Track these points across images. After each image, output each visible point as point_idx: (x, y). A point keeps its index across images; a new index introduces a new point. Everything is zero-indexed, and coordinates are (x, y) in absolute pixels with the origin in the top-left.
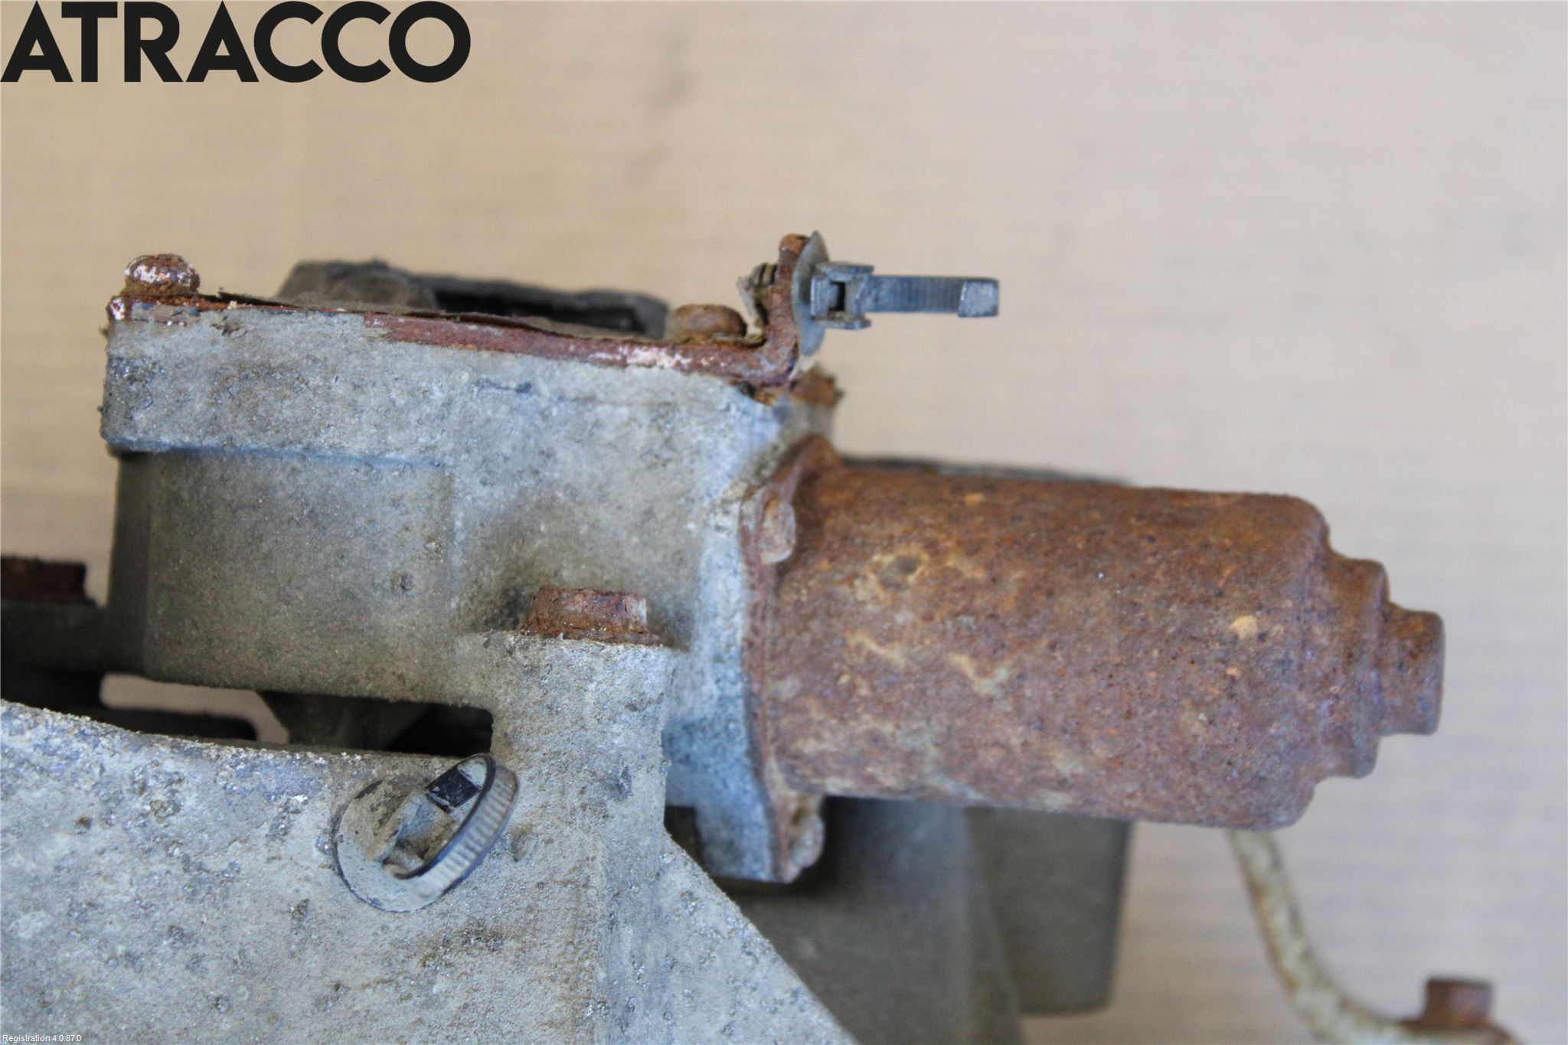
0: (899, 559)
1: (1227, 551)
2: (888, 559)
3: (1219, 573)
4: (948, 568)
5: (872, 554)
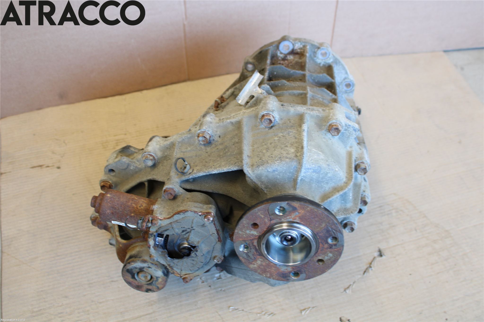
1: (108, 203)
4: (136, 205)
5: (143, 208)
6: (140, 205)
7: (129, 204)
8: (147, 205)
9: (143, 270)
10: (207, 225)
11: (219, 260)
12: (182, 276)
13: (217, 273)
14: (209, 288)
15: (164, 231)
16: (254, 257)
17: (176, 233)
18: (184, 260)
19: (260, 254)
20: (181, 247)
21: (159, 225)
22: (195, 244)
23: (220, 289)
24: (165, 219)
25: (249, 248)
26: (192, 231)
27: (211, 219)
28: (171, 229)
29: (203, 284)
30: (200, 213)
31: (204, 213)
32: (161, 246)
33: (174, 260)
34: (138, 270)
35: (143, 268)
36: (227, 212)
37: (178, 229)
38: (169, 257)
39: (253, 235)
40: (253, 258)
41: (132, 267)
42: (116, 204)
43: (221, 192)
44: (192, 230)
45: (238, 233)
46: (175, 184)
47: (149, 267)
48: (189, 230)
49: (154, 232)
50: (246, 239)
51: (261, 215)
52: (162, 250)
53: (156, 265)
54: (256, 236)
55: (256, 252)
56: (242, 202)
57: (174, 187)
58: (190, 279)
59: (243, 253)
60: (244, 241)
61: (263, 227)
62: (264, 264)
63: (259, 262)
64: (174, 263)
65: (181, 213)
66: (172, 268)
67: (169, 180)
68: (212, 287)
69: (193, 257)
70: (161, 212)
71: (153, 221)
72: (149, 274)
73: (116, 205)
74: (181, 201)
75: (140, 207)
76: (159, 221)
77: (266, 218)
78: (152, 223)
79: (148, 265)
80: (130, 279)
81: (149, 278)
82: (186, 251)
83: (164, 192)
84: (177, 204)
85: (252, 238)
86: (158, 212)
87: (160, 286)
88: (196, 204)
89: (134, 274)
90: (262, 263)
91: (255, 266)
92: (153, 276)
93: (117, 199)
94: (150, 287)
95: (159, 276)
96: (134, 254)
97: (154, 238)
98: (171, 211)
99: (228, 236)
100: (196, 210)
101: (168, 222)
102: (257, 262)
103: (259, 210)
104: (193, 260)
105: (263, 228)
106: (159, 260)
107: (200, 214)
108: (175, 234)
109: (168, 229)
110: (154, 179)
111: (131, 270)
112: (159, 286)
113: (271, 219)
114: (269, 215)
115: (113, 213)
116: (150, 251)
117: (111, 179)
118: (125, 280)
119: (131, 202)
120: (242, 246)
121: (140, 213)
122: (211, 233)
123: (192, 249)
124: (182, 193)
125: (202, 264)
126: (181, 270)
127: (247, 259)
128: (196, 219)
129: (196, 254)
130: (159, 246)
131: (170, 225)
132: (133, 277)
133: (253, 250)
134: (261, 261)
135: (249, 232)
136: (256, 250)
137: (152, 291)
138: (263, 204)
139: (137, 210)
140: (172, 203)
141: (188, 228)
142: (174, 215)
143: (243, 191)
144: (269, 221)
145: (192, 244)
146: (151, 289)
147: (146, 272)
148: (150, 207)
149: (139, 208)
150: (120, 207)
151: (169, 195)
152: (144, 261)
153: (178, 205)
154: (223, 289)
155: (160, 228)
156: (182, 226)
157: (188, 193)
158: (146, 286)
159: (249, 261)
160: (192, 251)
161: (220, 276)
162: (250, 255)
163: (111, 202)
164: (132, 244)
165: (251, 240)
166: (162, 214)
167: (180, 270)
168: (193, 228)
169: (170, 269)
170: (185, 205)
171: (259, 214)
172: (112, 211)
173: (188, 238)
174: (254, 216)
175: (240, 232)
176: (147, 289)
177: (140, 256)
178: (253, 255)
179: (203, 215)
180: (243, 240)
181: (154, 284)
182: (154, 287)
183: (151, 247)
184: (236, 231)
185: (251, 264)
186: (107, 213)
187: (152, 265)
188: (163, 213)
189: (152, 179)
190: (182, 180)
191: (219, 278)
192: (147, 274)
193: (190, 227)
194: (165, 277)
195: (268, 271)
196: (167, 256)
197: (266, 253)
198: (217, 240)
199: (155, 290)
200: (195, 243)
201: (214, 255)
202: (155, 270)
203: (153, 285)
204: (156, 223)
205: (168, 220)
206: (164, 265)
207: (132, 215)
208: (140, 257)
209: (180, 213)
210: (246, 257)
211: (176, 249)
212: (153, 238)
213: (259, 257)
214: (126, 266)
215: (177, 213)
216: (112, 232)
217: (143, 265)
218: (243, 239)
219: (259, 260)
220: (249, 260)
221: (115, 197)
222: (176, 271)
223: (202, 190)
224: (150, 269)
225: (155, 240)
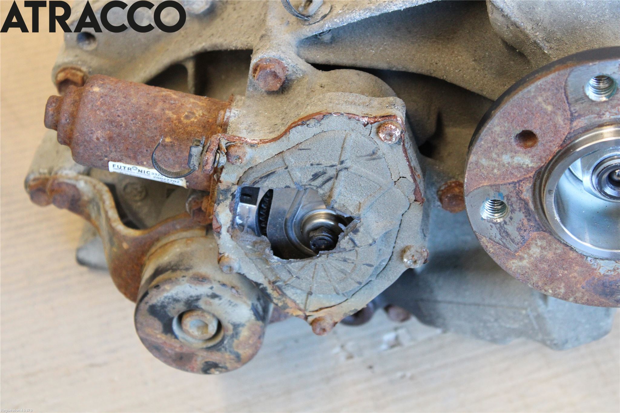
0: (190, 119)
1: (98, 109)
2: (192, 120)
3: (101, 103)
4: (176, 115)
5: (197, 121)
6: (186, 113)
7: (157, 110)
8: (205, 113)
9: (196, 304)
10: (384, 154)
11: (415, 258)
12: (308, 314)
13: (388, 331)
14: (369, 373)
15: (261, 178)
16: (523, 237)
17: (295, 184)
18: (320, 259)
19: (538, 224)
20: (309, 227)
21: (249, 162)
22: (350, 211)
23: (399, 374)
24: (264, 142)
25: (509, 208)
26: (342, 173)
27: (397, 133)
28: (281, 170)
29: (351, 361)
30: (363, 117)
31: (375, 117)
32: (249, 227)
33: (291, 262)
34: (181, 307)
35: (198, 299)
36: (431, 126)
37: (301, 169)
38: (275, 254)
39: (521, 167)
40: (518, 238)
41: (166, 297)
42: (119, 113)
43: (412, 68)
44: (341, 170)
45: (476, 164)
46: (283, 49)
47: (214, 296)
48: (331, 172)
49: (233, 184)
50: (499, 182)
51: (545, 106)
52: (254, 238)
53: (233, 287)
54: (528, 170)
55: (529, 220)
56: (476, 92)
57: (283, 56)
58: (331, 322)
59: (491, 224)
60: (494, 187)
61: (550, 142)
62: (550, 255)
63: (535, 251)
64: (289, 272)
65: (312, 122)
66: (282, 292)
67: (266, 38)
68: (378, 369)
69: (345, 249)
70: (250, 126)
71: (232, 150)
72: (214, 316)
73: (119, 116)
74: (305, 92)
75: (187, 117)
76: (248, 150)
77: (560, 113)
78: (227, 154)
79: (212, 288)
80: (159, 336)
81: (212, 328)
82: (324, 235)
83: (255, 70)
84: (295, 102)
85: (519, 175)
86: (242, 127)
87: (244, 352)
88: (351, 97)
89: (171, 319)
90: (545, 253)
91: (525, 263)
92: (225, 323)
93: (122, 100)
94: (215, 357)
95: (243, 321)
96: (170, 263)
97: (231, 204)
98: (278, 121)
99: (435, 196)
100: (352, 110)
101: (273, 149)
102: (531, 252)
103: (540, 90)
104: (345, 260)
105: (552, 144)
106: (244, 271)
107: (365, 120)
108: (293, 186)
109: (273, 173)
110: (216, 46)
111: (163, 307)
112: (241, 352)
113: (572, 114)
114: (568, 103)
115: (111, 138)
116: (220, 242)
117: (84, 63)
118: (143, 340)
119: (160, 104)
120: (487, 205)
121: (189, 134)
122: (395, 178)
123: (341, 226)
124: (304, 72)
125: (371, 270)
126: (310, 293)
127: (501, 242)
128: (353, 135)
129: (353, 241)
130: (246, 227)
131: (279, 160)
132: (168, 329)
133: (519, 216)
134: (543, 248)
135: (510, 160)
136: (528, 212)
137: (222, 367)
138: (551, 73)
139: (181, 126)
140: (276, 101)
141: (331, 164)
142: (290, 128)
143: (475, 60)
144: (566, 121)
145: (341, 212)
146: (217, 362)
147: (203, 311)
148: (216, 118)
149: (185, 121)
150: (132, 120)
151: (270, 78)
152: (201, 279)
153: (297, 104)
154: (409, 374)
155: (250, 171)
156: (312, 161)
157: (320, 72)
158: (205, 354)
159: (508, 248)
160: (342, 234)
161: (397, 338)
162: (511, 229)
163: (104, 108)
164: (158, 240)
165: (513, 183)
166: (253, 131)
167: (304, 296)
168: (344, 165)
169: (274, 294)
170: (320, 100)
171: (539, 103)
172: (108, 132)
173: (330, 197)
174: (526, 111)
175: (484, 162)
176: (206, 362)
177: (187, 267)
178: (519, 229)
179: (372, 124)
180: (491, 186)
181: (227, 346)
182: (227, 355)
183: (224, 231)
184: (472, 158)
185: (514, 257)
186: (95, 140)
187: (223, 288)
188: (257, 128)
189: (209, 50)
190: (303, 37)
191: (396, 343)
192: (209, 317)
193: (336, 163)
194: (260, 323)
195: (560, 277)
196: (268, 251)
197: (557, 218)
198: (413, 197)
199: (228, 365)
200: (351, 209)
201: (401, 245)
202: (230, 303)
203: (223, 349)
204: (240, 154)
205: (273, 144)
206: (258, 285)
207: (168, 140)
208: (187, 269)
209: (309, 120)
210: (499, 237)
211: (293, 235)
212: (228, 202)
213: (535, 234)
214: (149, 296)
215: (300, 123)
216: (93, 215)
217: (196, 289)
218: (492, 183)
219: (536, 244)
220: (508, 246)
221: (113, 94)
222: (294, 302)
223: (359, 64)
224: (216, 301)
225: (233, 210)
